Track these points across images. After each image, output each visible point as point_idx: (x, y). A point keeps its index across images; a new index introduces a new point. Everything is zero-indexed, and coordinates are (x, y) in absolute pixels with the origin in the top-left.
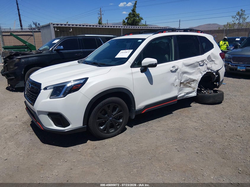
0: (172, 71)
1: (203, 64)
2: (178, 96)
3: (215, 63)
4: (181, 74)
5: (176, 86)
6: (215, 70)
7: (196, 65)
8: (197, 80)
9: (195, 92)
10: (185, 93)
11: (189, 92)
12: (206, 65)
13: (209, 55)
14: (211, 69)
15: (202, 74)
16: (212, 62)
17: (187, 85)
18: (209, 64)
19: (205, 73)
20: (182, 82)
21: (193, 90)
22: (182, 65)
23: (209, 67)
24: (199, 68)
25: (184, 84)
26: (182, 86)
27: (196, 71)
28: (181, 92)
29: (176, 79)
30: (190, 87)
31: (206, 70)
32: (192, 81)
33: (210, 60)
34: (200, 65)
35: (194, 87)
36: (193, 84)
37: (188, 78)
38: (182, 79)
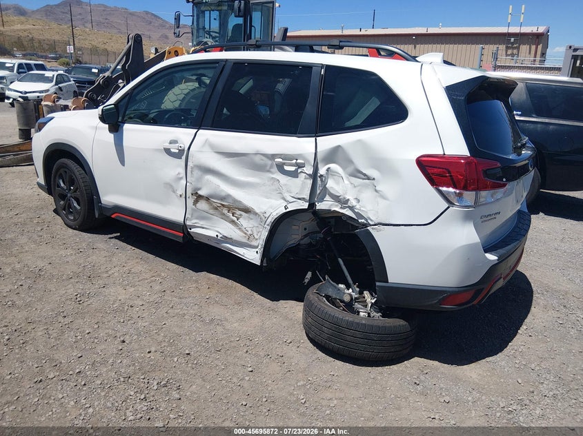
0: (168, 151)
1: (293, 169)
2: (193, 230)
3: (376, 191)
4: (192, 168)
5: (181, 196)
6: (372, 220)
7: (262, 162)
8: (259, 216)
9: (254, 250)
10: (218, 234)
11: (230, 237)
12: (305, 178)
13: (339, 146)
14: (349, 204)
15: (285, 204)
16: (361, 180)
17: (224, 214)
18: (346, 182)
19: (303, 204)
20: (200, 192)
21: (245, 240)
22: (204, 145)
23: (338, 195)
24: (275, 179)
25: (211, 205)
26: (203, 205)
27: (264, 185)
28: (201, 223)
29: (181, 178)
30: (233, 222)
31: (305, 197)
32: (240, 210)
33: (350, 169)
34: (280, 168)
35: (250, 232)
36: (245, 219)
37: (223, 191)
38: (199, 186)
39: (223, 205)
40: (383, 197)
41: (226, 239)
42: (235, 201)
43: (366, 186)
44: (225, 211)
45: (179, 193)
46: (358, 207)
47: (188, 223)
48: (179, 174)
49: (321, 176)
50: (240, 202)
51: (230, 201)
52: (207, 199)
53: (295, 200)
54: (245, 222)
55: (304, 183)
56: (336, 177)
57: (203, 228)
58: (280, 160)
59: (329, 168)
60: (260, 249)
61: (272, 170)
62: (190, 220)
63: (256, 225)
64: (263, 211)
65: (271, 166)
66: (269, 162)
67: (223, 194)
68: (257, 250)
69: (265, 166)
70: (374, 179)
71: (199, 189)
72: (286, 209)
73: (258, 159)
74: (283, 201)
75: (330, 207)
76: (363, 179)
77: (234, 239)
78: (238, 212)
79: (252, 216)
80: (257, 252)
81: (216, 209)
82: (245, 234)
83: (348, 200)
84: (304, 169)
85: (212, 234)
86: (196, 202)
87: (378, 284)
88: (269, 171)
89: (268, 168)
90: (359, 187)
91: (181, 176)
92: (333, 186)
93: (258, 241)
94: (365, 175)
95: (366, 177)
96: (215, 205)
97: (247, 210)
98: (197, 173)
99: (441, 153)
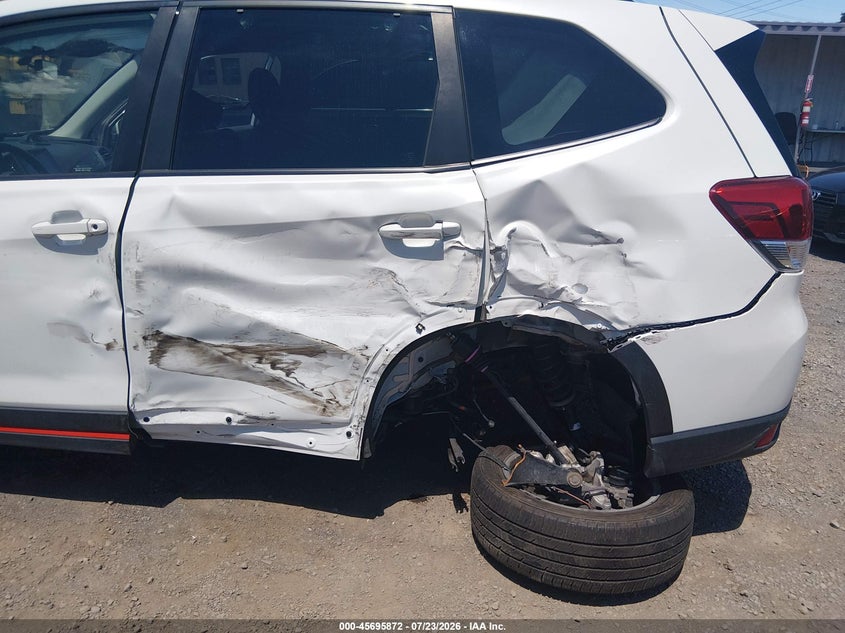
1: (428, 243)
2: (153, 421)
3: (626, 263)
4: (138, 275)
5: (109, 347)
6: (621, 322)
7: (345, 238)
8: (350, 356)
9: (339, 430)
10: (230, 415)
11: (267, 415)
12: (466, 260)
13: (538, 183)
14: (564, 297)
15: (415, 321)
16: (587, 247)
17: (246, 369)
18: (552, 254)
19: (460, 315)
20: (167, 330)
21: (314, 416)
22: (166, 215)
23: (538, 283)
24: (381, 270)
25: (205, 353)
26: (177, 358)
27: (351, 287)
28: (177, 400)
29: (105, 304)
30: (275, 382)
31: (467, 299)
32: (291, 351)
33: (562, 227)
34: (394, 245)
35: (327, 396)
36: (308, 368)
37: (239, 316)
38: (165, 314)
39: (242, 350)
40: (647, 274)
41: (256, 422)
42: (277, 333)
43: (601, 257)
44: (250, 361)
45: (103, 339)
46: (585, 301)
47: (139, 407)
48: (96, 293)
49: (498, 249)
50: (295, 334)
51: (264, 336)
52: (192, 342)
53: (440, 308)
54: (309, 376)
55: (460, 269)
56: (526, 248)
57: (184, 410)
58: (396, 228)
59: (513, 231)
60: (357, 427)
61: (372, 252)
62: (145, 399)
63: (341, 377)
64: (359, 345)
65: (372, 244)
66: (366, 236)
67: (242, 324)
68: (348, 429)
69: (355, 244)
70: (620, 241)
71: (166, 322)
72: (419, 331)
73: (332, 232)
74: (408, 316)
75: (515, 309)
76: (592, 244)
77: (283, 417)
78: (288, 358)
79: (327, 360)
80: (349, 434)
81: (220, 360)
82: (314, 401)
83: (563, 289)
84: (459, 239)
85: (215, 418)
86: (156, 356)
87: (654, 440)
88: (362, 256)
89: (362, 249)
90: (581, 263)
91: (102, 298)
92: (523, 267)
93: (351, 412)
94: (598, 234)
95: (599, 239)
96: (217, 352)
97: (314, 350)
98: (155, 286)
99: (748, 175)
